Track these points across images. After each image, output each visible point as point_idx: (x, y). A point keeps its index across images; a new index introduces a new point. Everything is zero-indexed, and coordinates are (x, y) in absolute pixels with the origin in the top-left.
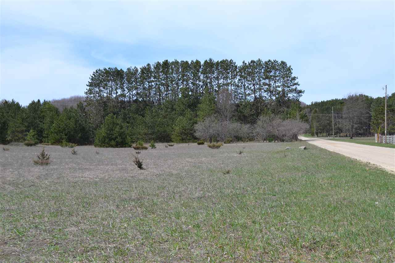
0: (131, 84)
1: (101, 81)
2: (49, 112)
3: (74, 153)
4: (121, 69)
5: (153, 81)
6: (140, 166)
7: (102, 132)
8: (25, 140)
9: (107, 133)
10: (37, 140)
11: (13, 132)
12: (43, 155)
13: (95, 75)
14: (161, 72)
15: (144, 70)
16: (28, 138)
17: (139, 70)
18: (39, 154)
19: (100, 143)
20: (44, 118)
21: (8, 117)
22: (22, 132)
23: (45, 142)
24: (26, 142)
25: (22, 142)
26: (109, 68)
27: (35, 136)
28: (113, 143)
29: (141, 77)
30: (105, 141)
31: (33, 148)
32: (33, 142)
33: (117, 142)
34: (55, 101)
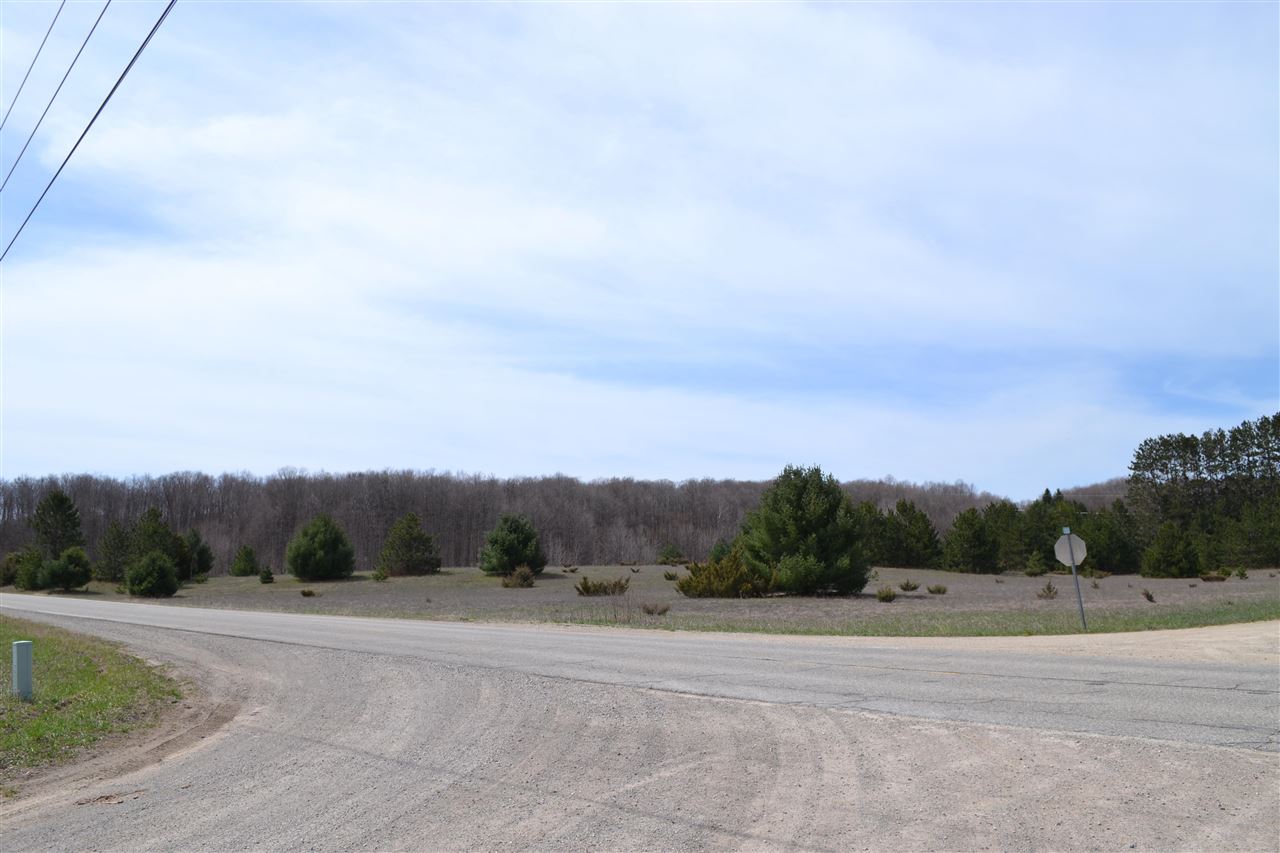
0: (1214, 460)
1: (1155, 460)
2: (1062, 518)
3: (1096, 586)
4: (1192, 436)
5: (1257, 454)
6: (1150, 598)
7: (1154, 552)
8: (1026, 567)
9: (1162, 554)
10: (1044, 567)
11: (1006, 554)
12: (1049, 588)
13: (1143, 451)
14: (1271, 435)
15: (1235, 433)
16: (1030, 563)
17: (1228, 434)
18: (1045, 587)
19: (1150, 571)
20: (1055, 530)
21: (997, 529)
22: (1020, 553)
23: (1059, 569)
24: (1028, 570)
25: (1020, 570)
26: (1169, 436)
27: (1043, 561)
28: (1174, 569)
29: (1231, 446)
30: (1160, 566)
31: (1038, 578)
32: (1038, 570)
33: (1180, 568)
34: (1079, 491)
